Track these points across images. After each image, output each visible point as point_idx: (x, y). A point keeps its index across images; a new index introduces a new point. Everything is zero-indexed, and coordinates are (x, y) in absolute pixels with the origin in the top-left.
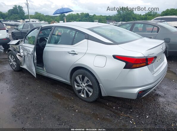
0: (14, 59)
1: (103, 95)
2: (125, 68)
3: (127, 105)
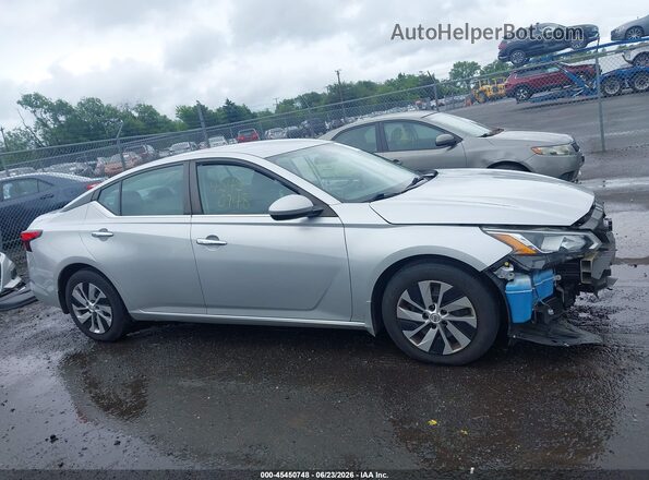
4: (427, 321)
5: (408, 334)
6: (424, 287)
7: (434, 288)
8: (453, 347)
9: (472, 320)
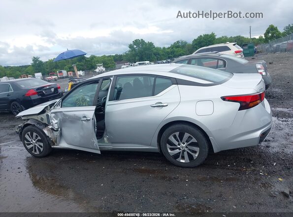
0: (39, 138)
1: (216, 150)
2: (241, 109)
3: (241, 159)
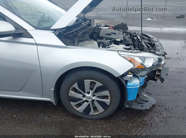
4: (84, 99)
5: (73, 104)
6: (87, 82)
7: (92, 84)
8: (95, 112)
9: (108, 101)
